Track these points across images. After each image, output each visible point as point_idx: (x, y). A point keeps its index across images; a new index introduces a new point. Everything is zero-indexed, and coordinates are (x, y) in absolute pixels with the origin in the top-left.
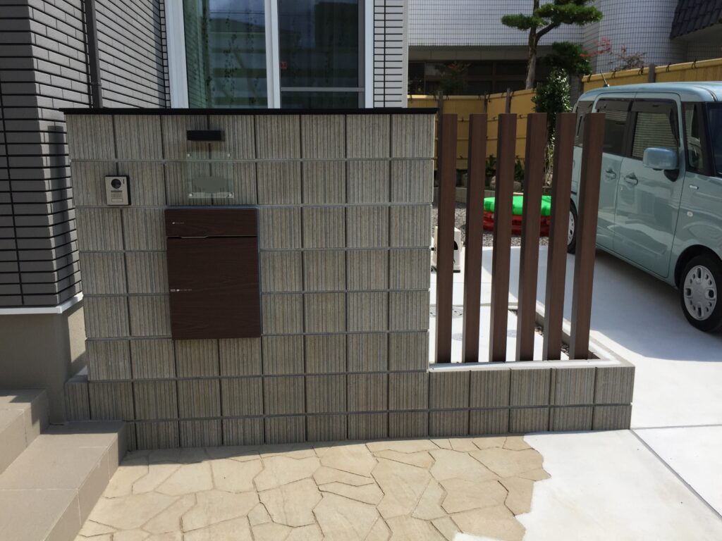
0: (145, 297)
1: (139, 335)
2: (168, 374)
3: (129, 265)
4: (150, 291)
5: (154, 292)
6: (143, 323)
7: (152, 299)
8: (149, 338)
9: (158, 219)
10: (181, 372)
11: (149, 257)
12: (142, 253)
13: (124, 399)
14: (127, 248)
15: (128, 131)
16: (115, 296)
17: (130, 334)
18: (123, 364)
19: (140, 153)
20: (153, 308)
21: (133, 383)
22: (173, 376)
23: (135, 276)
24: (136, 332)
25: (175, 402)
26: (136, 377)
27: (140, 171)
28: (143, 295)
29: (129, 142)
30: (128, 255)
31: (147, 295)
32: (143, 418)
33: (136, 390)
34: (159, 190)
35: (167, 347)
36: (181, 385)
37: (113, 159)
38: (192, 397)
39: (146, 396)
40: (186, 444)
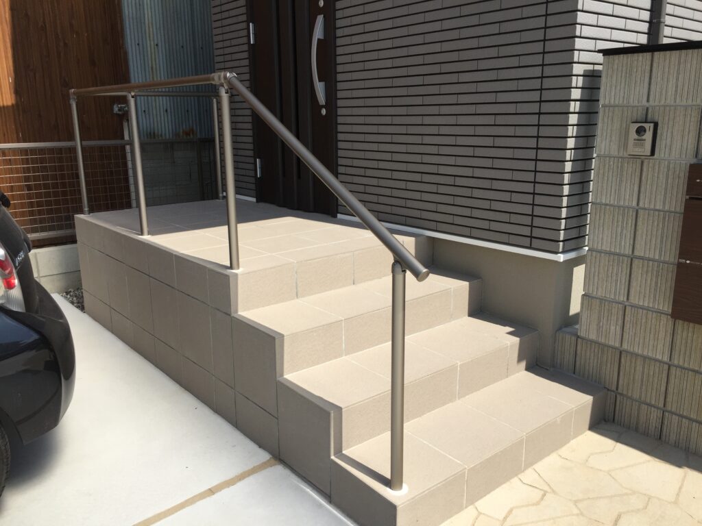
0: (651, 263)
1: (637, 303)
2: (662, 354)
3: (640, 223)
4: (657, 257)
5: (662, 259)
6: (643, 291)
7: (658, 266)
8: (648, 309)
9: (682, 175)
10: (676, 356)
11: (664, 218)
12: (657, 213)
13: (609, 365)
14: (641, 204)
15: (667, 70)
16: (619, 255)
17: (628, 299)
18: (614, 329)
19: (676, 95)
20: (657, 277)
21: (621, 352)
22: (666, 359)
23: (644, 237)
24: (634, 299)
25: (663, 389)
26: (625, 346)
27: (672, 116)
28: (649, 260)
29: (666, 83)
30: (641, 212)
31: (653, 260)
32: (625, 393)
33: (623, 360)
34: (690, 141)
35: (665, 323)
36: (674, 372)
37: (644, 102)
38: (684, 390)
39: (633, 371)
40: (667, 439)
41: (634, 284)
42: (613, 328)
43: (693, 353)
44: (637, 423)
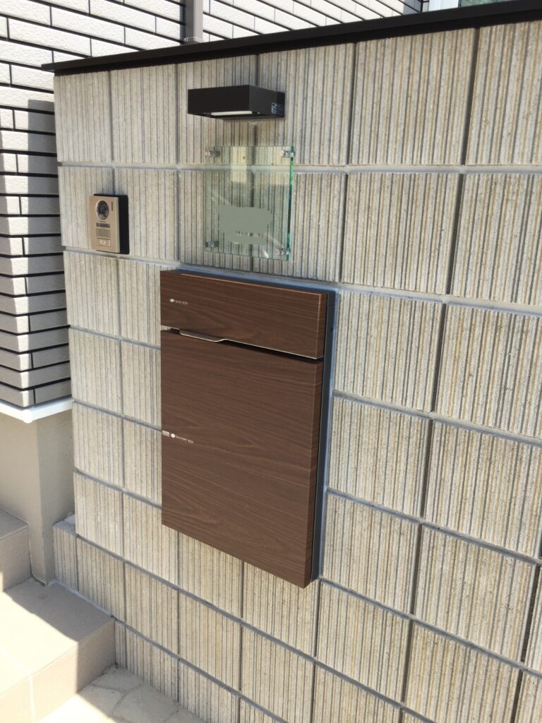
0: (144, 429)
1: (134, 490)
2: (168, 572)
3: (125, 364)
4: (149, 420)
5: (156, 423)
8: (147, 501)
10: (184, 580)
11: (151, 356)
12: (142, 348)
13: (113, 583)
14: (123, 333)
15: (128, 102)
16: (106, 412)
17: (124, 483)
18: (114, 528)
19: (144, 149)
20: (153, 451)
21: (124, 564)
22: (173, 580)
23: (132, 387)
24: (131, 484)
25: (174, 625)
26: (128, 555)
27: (143, 185)
28: (141, 423)
30: (124, 346)
31: (146, 425)
32: (134, 626)
33: (127, 578)
34: (167, 229)
36: (184, 604)
37: (108, 160)
38: (198, 631)
39: (139, 594)
40: (186, 704)
41: (128, 460)
42: (112, 526)
43: (202, 576)
44: (152, 674)
